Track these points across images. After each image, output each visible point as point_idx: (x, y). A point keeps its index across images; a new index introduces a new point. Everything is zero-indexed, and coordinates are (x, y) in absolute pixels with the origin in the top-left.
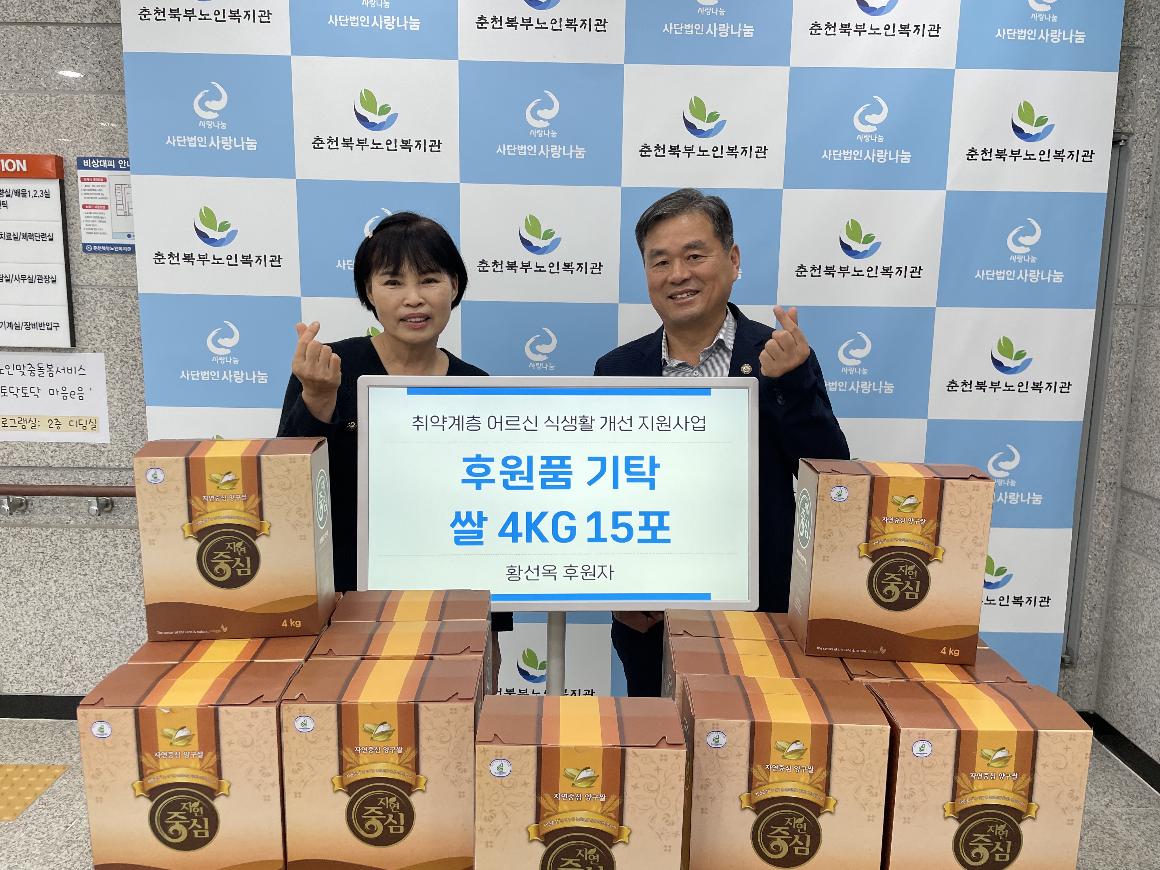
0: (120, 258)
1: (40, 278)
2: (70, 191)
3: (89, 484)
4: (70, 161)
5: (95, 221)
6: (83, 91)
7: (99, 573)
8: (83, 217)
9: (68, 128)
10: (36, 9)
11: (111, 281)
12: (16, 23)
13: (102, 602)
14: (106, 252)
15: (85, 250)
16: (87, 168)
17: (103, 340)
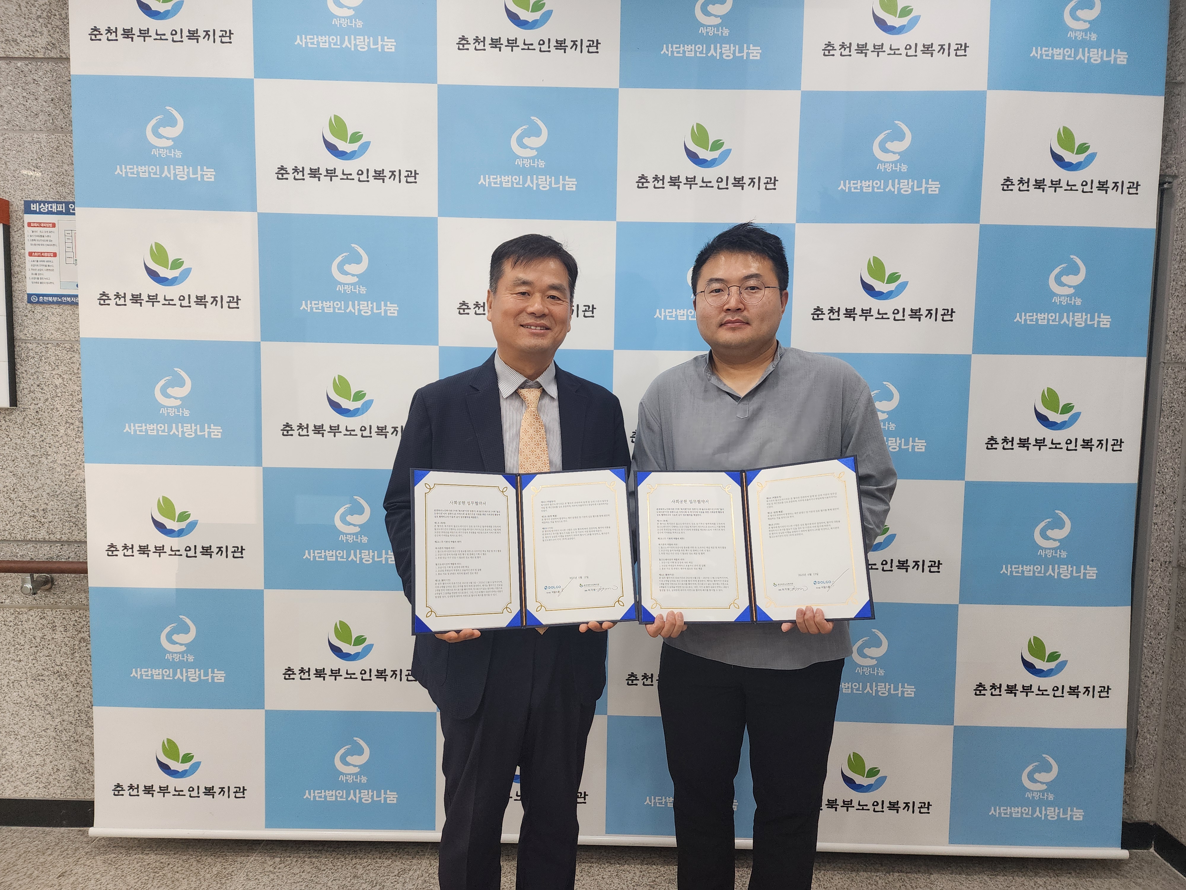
2: (16, 237)
3: (28, 559)
4: (17, 205)
5: (40, 270)
7: (36, 659)
8: (28, 265)
9: (16, 170)
11: (57, 335)
13: (38, 692)
14: (53, 303)
15: (29, 301)
16: (35, 212)
17: (47, 399)
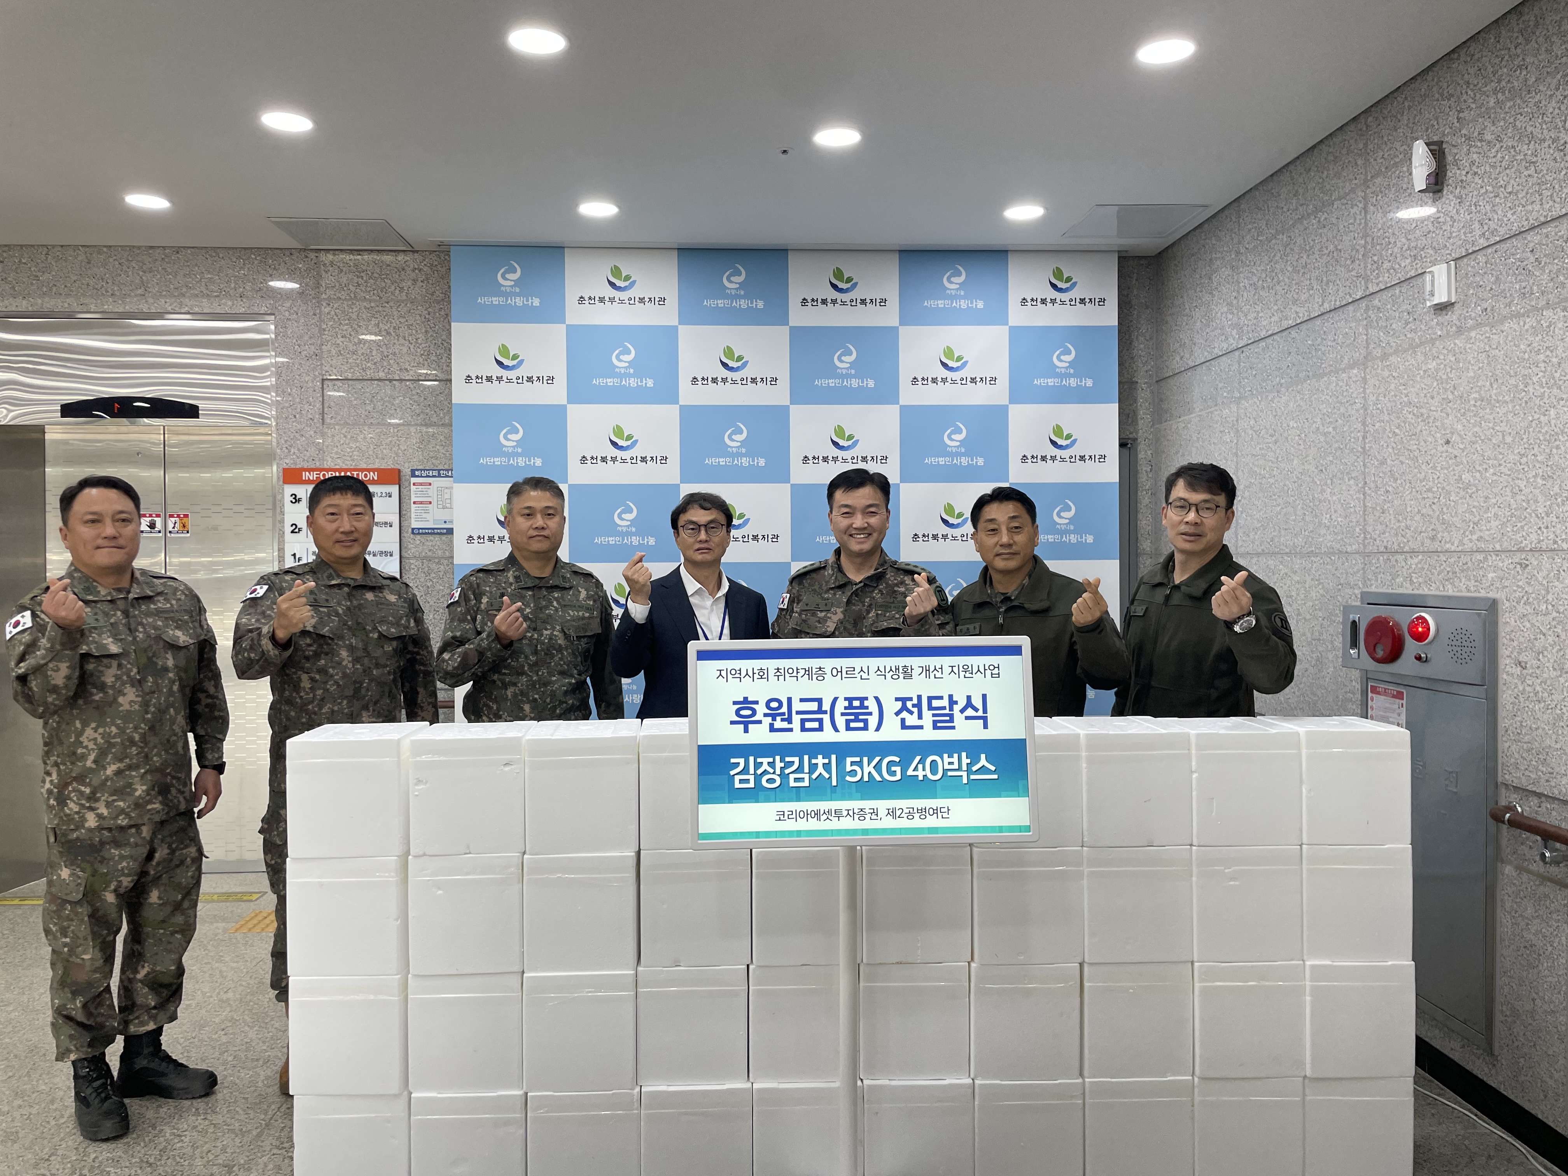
0: (437, 537)
1: (381, 553)
2: (406, 492)
4: (406, 472)
5: (422, 513)
6: (416, 425)
8: (413, 510)
9: (406, 449)
10: (386, 370)
11: (430, 554)
12: (372, 380)
14: (428, 533)
15: (413, 533)
16: (418, 476)
